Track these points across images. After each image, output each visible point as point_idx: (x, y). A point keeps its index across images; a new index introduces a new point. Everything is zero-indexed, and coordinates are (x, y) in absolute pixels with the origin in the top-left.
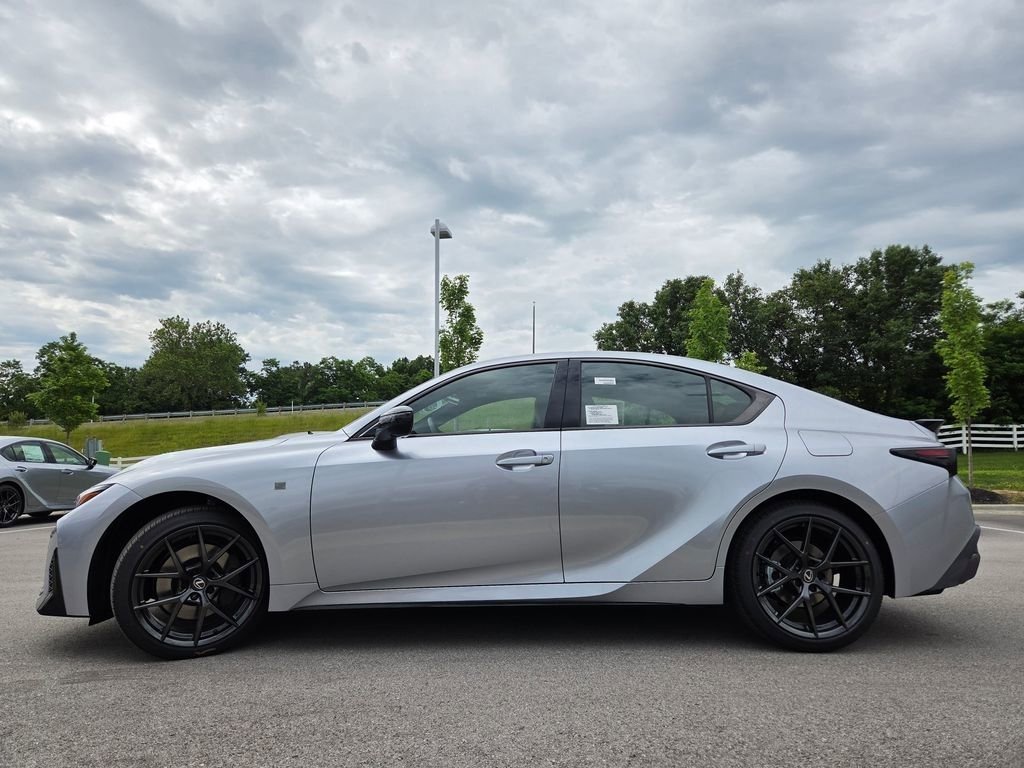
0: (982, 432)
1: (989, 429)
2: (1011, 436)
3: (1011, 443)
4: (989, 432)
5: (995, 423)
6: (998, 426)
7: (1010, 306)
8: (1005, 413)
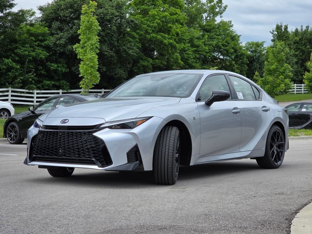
0: (19, 94)
1: (23, 92)
2: (33, 97)
3: (32, 102)
4: (23, 95)
5: (26, 89)
6: (27, 91)
7: (33, 14)
8: (31, 83)
